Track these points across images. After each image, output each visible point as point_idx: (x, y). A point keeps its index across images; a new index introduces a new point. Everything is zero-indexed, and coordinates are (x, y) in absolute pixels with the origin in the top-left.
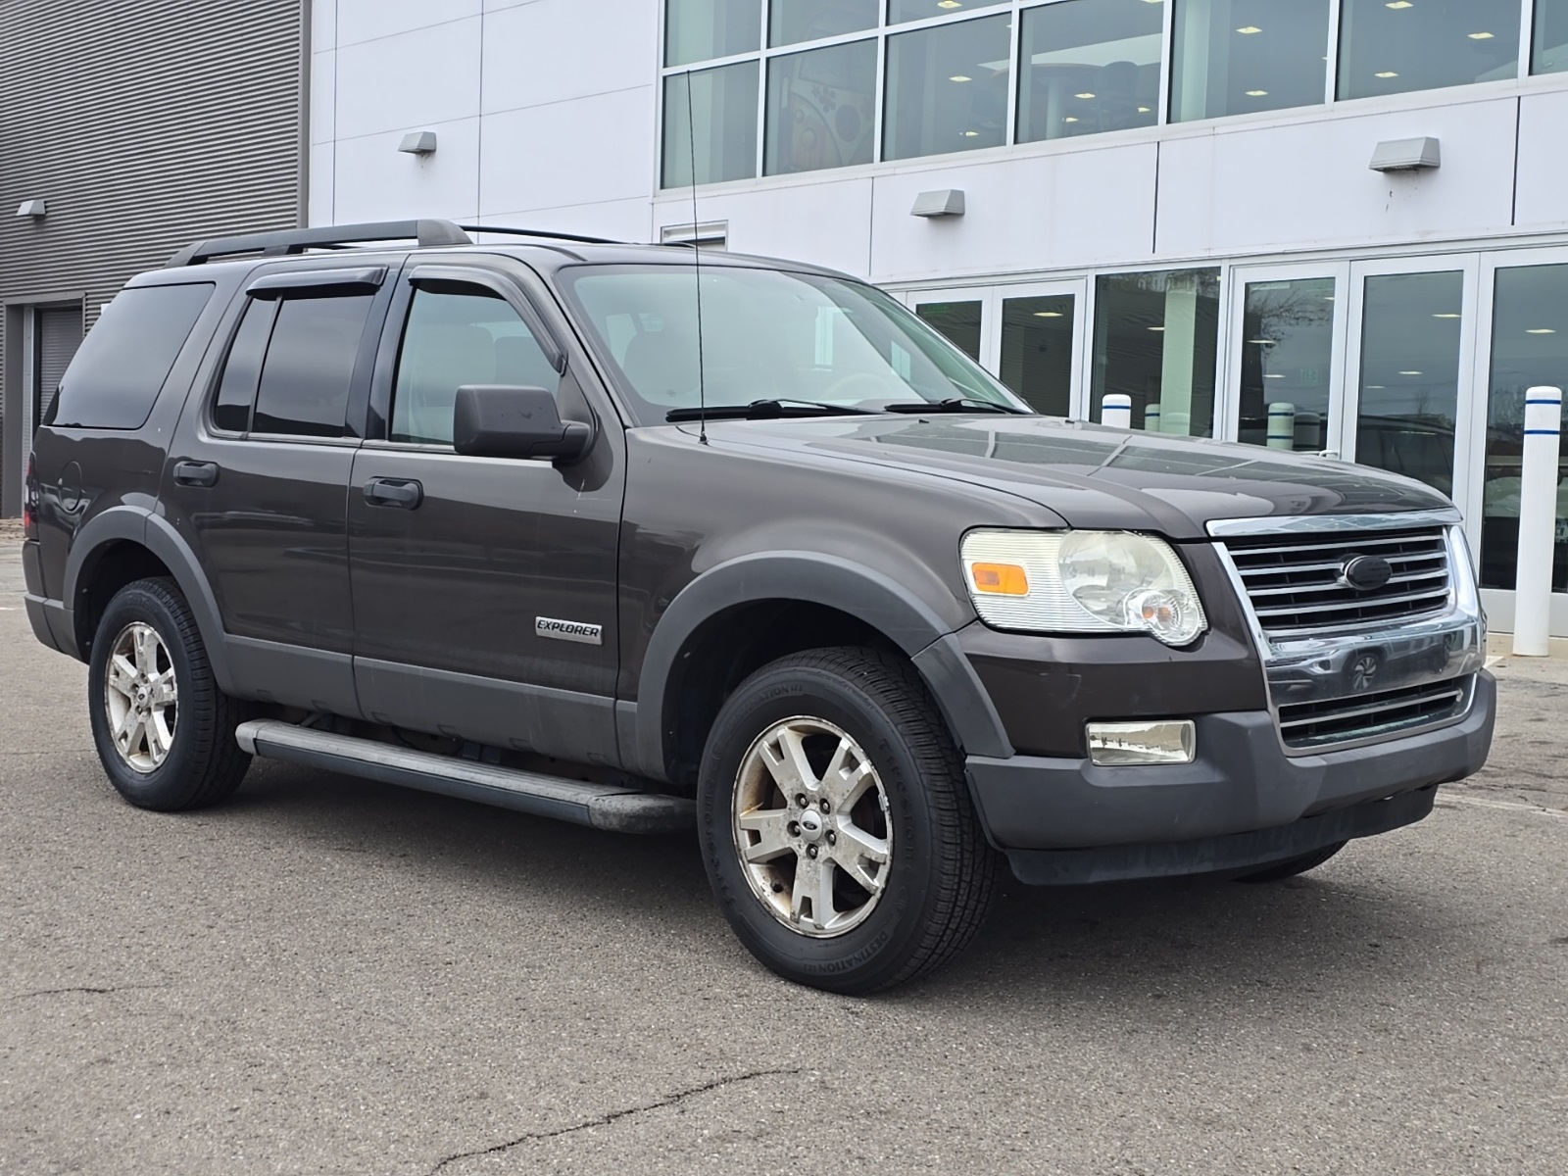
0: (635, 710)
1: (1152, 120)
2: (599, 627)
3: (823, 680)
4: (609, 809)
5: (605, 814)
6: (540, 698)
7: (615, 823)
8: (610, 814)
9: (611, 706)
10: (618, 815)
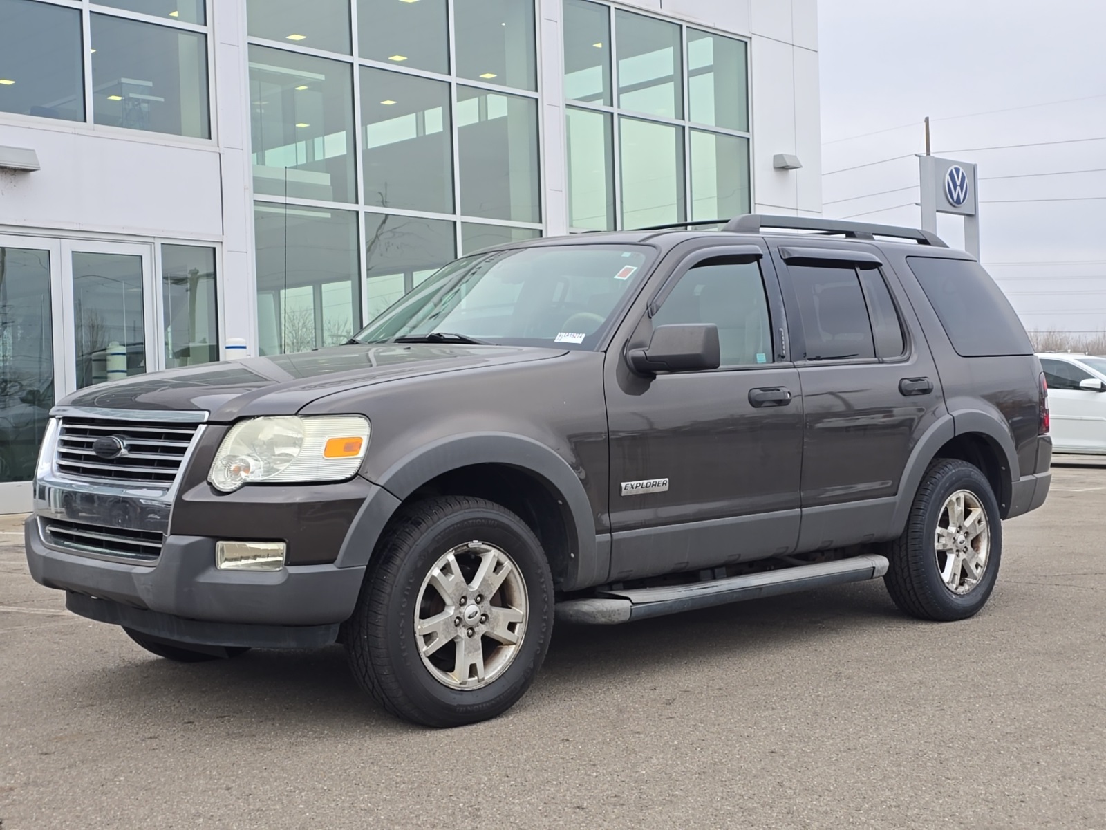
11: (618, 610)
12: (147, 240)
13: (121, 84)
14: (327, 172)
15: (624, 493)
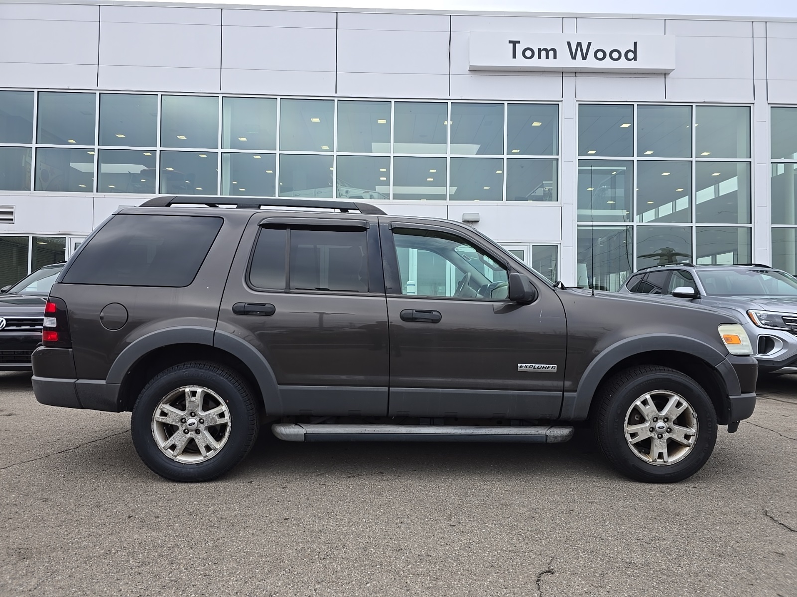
0: (576, 396)
2: (556, 366)
3: (670, 377)
4: (558, 435)
5: (555, 437)
6: (518, 395)
7: (559, 439)
8: (558, 437)
9: (562, 395)
10: (562, 436)
12: (526, 244)
13: (543, 184)
14: (625, 210)
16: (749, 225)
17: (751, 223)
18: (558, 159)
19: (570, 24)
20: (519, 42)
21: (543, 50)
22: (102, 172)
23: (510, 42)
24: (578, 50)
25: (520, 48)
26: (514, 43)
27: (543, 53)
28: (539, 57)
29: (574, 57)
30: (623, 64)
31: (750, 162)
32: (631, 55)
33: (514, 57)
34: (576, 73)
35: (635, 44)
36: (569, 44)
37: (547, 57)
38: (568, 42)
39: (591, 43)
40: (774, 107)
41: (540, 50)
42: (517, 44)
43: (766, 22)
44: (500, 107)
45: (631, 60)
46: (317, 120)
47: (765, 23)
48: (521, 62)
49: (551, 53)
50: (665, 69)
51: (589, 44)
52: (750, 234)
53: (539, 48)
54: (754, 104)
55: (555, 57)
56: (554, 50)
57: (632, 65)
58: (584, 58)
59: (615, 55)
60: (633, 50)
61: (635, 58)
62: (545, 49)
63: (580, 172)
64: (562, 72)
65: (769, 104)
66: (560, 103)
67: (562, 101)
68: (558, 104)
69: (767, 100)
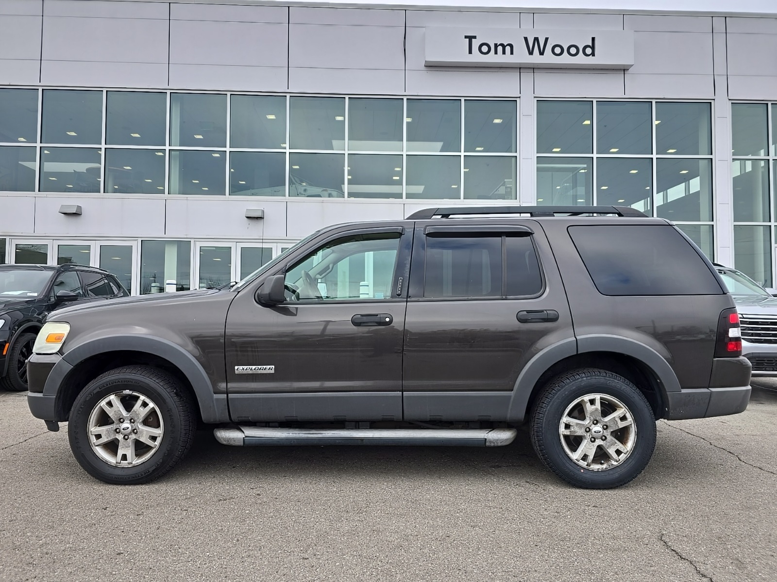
1: (163, 192)
11: (233, 439)
13: (504, 182)
15: (236, 372)
16: (711, 223)
17: (713, 221)
18: (516, 156)
19: (527, 19)
20: (475, 37)
21: (499, 45)
22: (45, 171)
23: (466, 37)
24: (535, 45)
25: (476, 44)
26: (471, 38)
27: (500, 49)
28: (496, 53)
29: (531, 53)
30: (581, 59)
31: (712, 159)
32: (588, 51)
33: (470, 52)
34: (533, 68)
35: (593, 39)
36: (526, 39)
37: (504, 53)
38: (525, 38)
39: (548, 38)
40: (735, 104)
41: (496, 46)
42: (473, 40)
43: (726, 17)
44: (457, 103)
45: (589, 55)
46: (272, 117)
47: (724, 18)
48: (477, 57)
49: (508, 49)
50: (624, 65)
51: (547, 39)
52: (712, 233)
53: (496, 43)
54: (714, 99)
55: (512, 53)
56: (511, 46)
57: (590, 61)
58: (542, 53)
59: (573, 51)
60: (591, 45)
61: (593, 54)
62: (502, 45)
63: (538, 169)
64: (520, 68)
65: (729, 100)
66: (518, 100)
67: (520, 97)
68: (516, 101)
69: (728, 96)
